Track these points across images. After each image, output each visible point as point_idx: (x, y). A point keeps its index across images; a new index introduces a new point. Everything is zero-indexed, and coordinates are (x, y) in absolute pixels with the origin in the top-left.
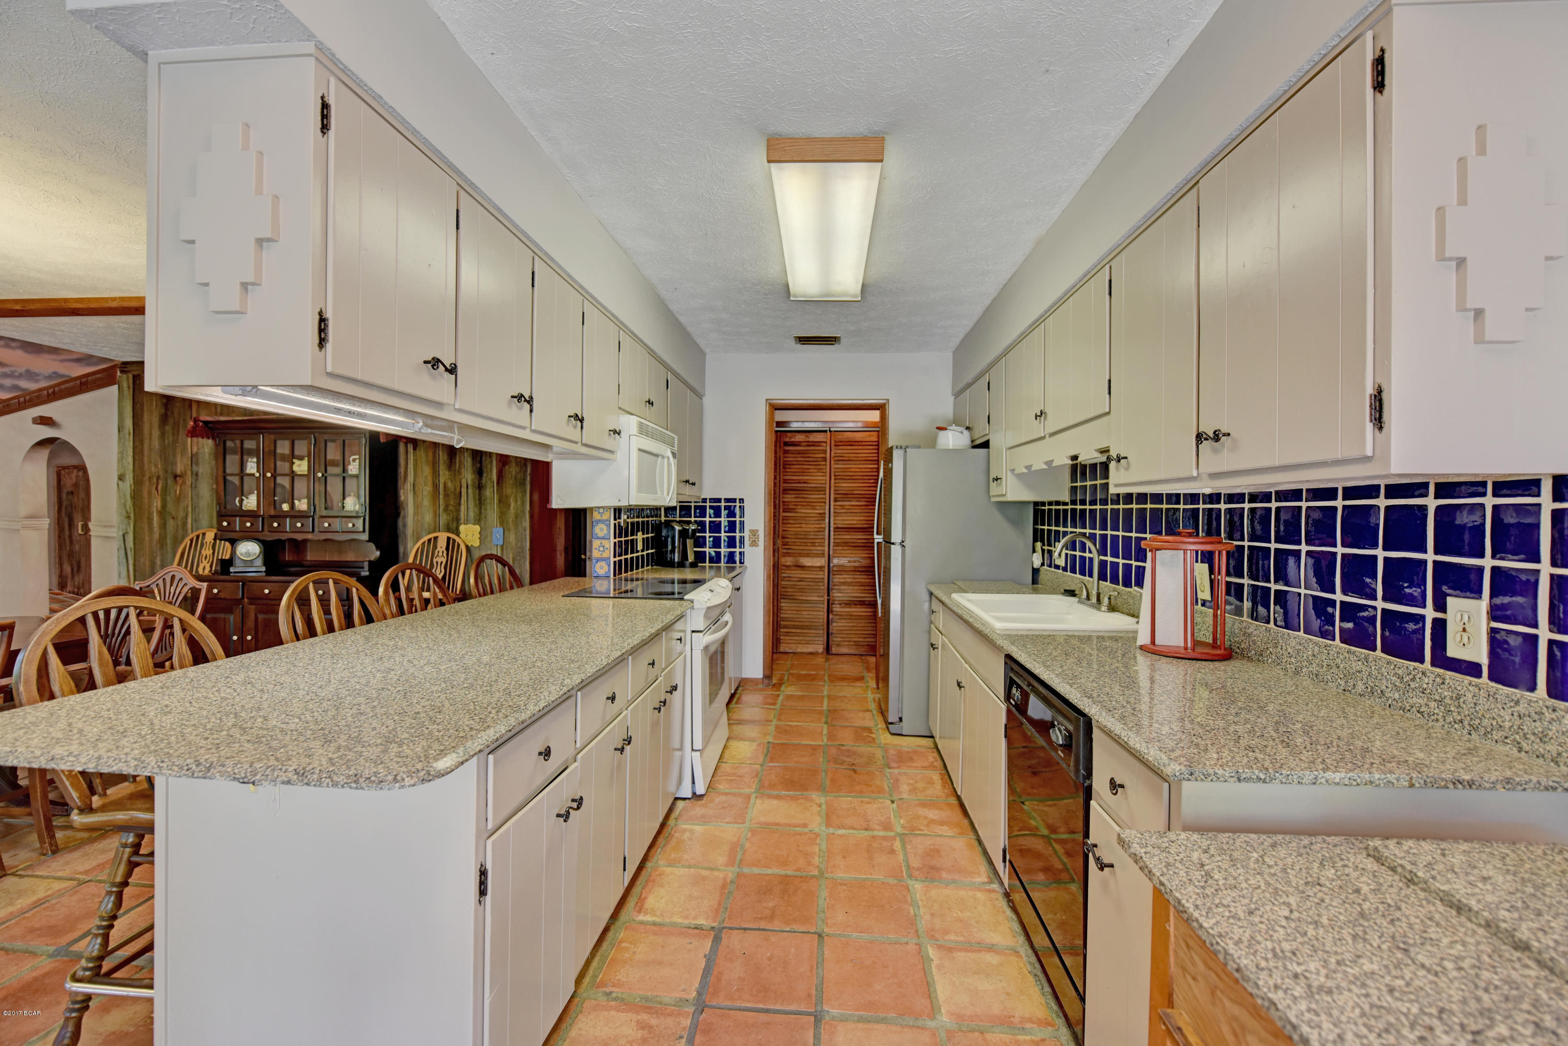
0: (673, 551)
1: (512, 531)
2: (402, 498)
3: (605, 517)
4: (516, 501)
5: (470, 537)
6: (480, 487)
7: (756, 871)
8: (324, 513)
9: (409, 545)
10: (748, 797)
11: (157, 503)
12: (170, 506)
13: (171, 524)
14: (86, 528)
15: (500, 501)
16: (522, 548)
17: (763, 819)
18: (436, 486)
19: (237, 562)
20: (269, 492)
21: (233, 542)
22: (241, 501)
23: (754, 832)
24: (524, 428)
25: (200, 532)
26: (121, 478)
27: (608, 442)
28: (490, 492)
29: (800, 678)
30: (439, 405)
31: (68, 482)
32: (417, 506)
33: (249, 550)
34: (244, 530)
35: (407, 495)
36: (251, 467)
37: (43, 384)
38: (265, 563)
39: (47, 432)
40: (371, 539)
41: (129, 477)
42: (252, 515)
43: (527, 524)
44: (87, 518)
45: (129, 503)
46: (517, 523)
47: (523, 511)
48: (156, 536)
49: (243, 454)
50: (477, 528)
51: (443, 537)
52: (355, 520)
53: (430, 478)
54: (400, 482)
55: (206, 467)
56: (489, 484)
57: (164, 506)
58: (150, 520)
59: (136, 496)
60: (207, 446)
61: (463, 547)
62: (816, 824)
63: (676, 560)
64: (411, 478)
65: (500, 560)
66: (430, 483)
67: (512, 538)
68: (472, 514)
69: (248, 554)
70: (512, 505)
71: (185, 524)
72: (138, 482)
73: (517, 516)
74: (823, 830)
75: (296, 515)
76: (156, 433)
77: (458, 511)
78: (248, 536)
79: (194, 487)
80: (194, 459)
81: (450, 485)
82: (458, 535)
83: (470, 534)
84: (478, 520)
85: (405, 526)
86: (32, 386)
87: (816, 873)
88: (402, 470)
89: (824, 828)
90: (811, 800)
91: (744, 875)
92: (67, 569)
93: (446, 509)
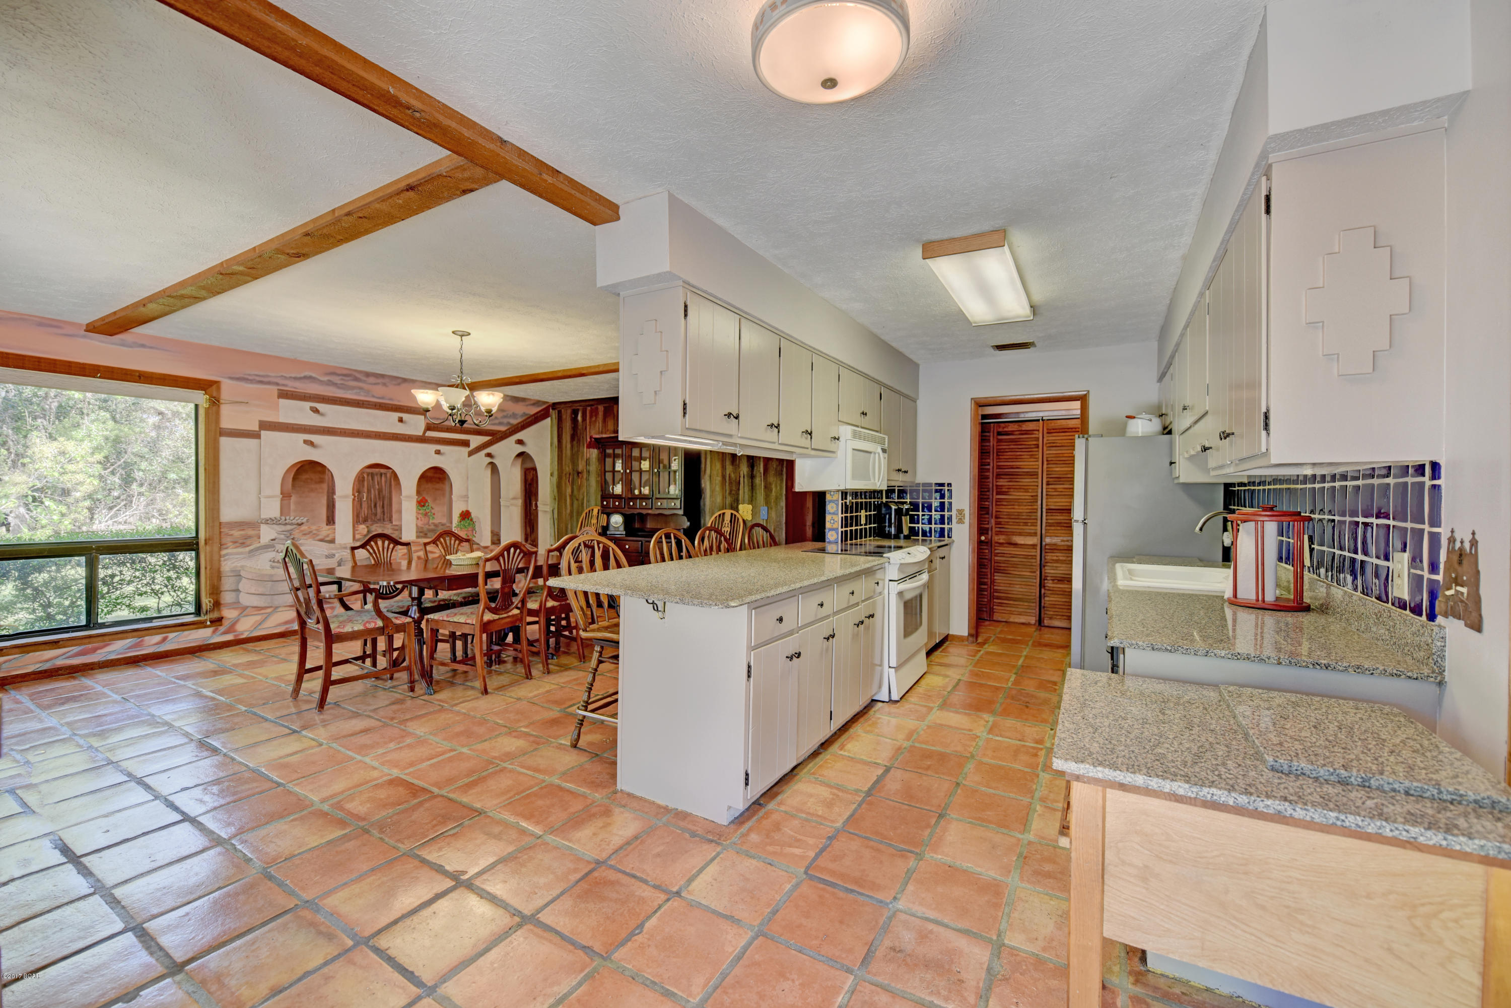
0: (890, 526)
1: (774, 509)
2: (703, 486)
3: (835, 498)
4: (776, 487)
5: (745, 513)
6: (752, 477)
7: (924, 746)
8: (658, 496)
9: (707, 518)
10: (931, 709)
11: (569, 491)
12: (575, 492)
13: (576, 502)
14: (536, 505)
15: (765, 487)
16: (780, 522)
17: (938, 722)
18: (724, 477)
19: (611, 528)
20: (628, 484)
21: (609, 515)
22: (613, 489)
23: (929, 727)
24: (774, 443)
25: (590, 508)
26: (552, 475)
27: (832, 446)
28: (759, 481)
29: (1004, 640)
30: (730, 436)
31: (530, 477)
32: (712, 491)
33: (617, 520)
34: (615, 507)
35: (706, 484)
36: (619, 466)
37: (520, 420)
38: (625, 529)
39: (520, 449)
40: (685, 514)
41: (556, 473)
42: (618, 497)
43: (783, 504)
44: (537, 500)
45: (556, 490)
46: (776, 503)
47: (781, 495)
48: (568, 511)
49: (615, 456)
50: (750, 507)
51: (728, 512)
52: (675, 501)
53: (720, 471)
54: (702, 473)
55: (594, 467)
56: (758, 475)
57: (572, 492)
58: (566, 500)
59: (559, 486)
60: (594, 453)
61: (741, 521)
62: (982, 732)
63: (893, 533)
64: (708, 471)
65: (765, 529)
66: (720, 474)
67: (773, 514)
68: (747, 497)
69: (616, 523)
70: (774, 490)
71: (583, 504)
72: (560, 477)
73: (777, 498)
74: (985, 735)
75: (643, 498)
76: (569, 446)
77: (738, 494)
78: (616, 511)
79: (587, 480)
80: (588, 462)
81: (733, 475)
82: (738, 512)
83: (745, 511)
84: (752, 501)
85: (704, 505)
86: (514, 422)
87: (969, 755)
88: (703, 466)
89: (985, 734)
90: (981, 718)
91: (915, 747)
92: (528, 529)
93: (730, 493)
